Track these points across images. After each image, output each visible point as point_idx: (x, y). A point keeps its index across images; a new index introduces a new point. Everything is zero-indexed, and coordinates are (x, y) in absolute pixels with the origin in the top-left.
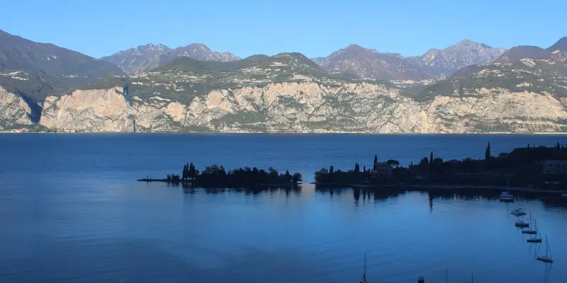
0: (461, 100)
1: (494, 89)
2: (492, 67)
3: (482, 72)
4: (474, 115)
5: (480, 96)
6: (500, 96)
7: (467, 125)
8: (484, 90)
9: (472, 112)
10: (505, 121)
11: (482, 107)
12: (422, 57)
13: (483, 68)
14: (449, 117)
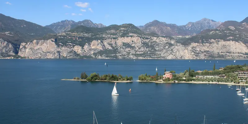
0: (203, 45)
1: (217, 40)
2: (216, 30)
3: (212, 32)
4: (208, 51)
5: (211, 43)
6: (220, 43)
7: (205, 55)
8: (213, 40)
9: (207, 50)
10: (222, 54)
11: (212, 48)
12: (186, 26)
13: (212, 30)
14: (197, 52)
